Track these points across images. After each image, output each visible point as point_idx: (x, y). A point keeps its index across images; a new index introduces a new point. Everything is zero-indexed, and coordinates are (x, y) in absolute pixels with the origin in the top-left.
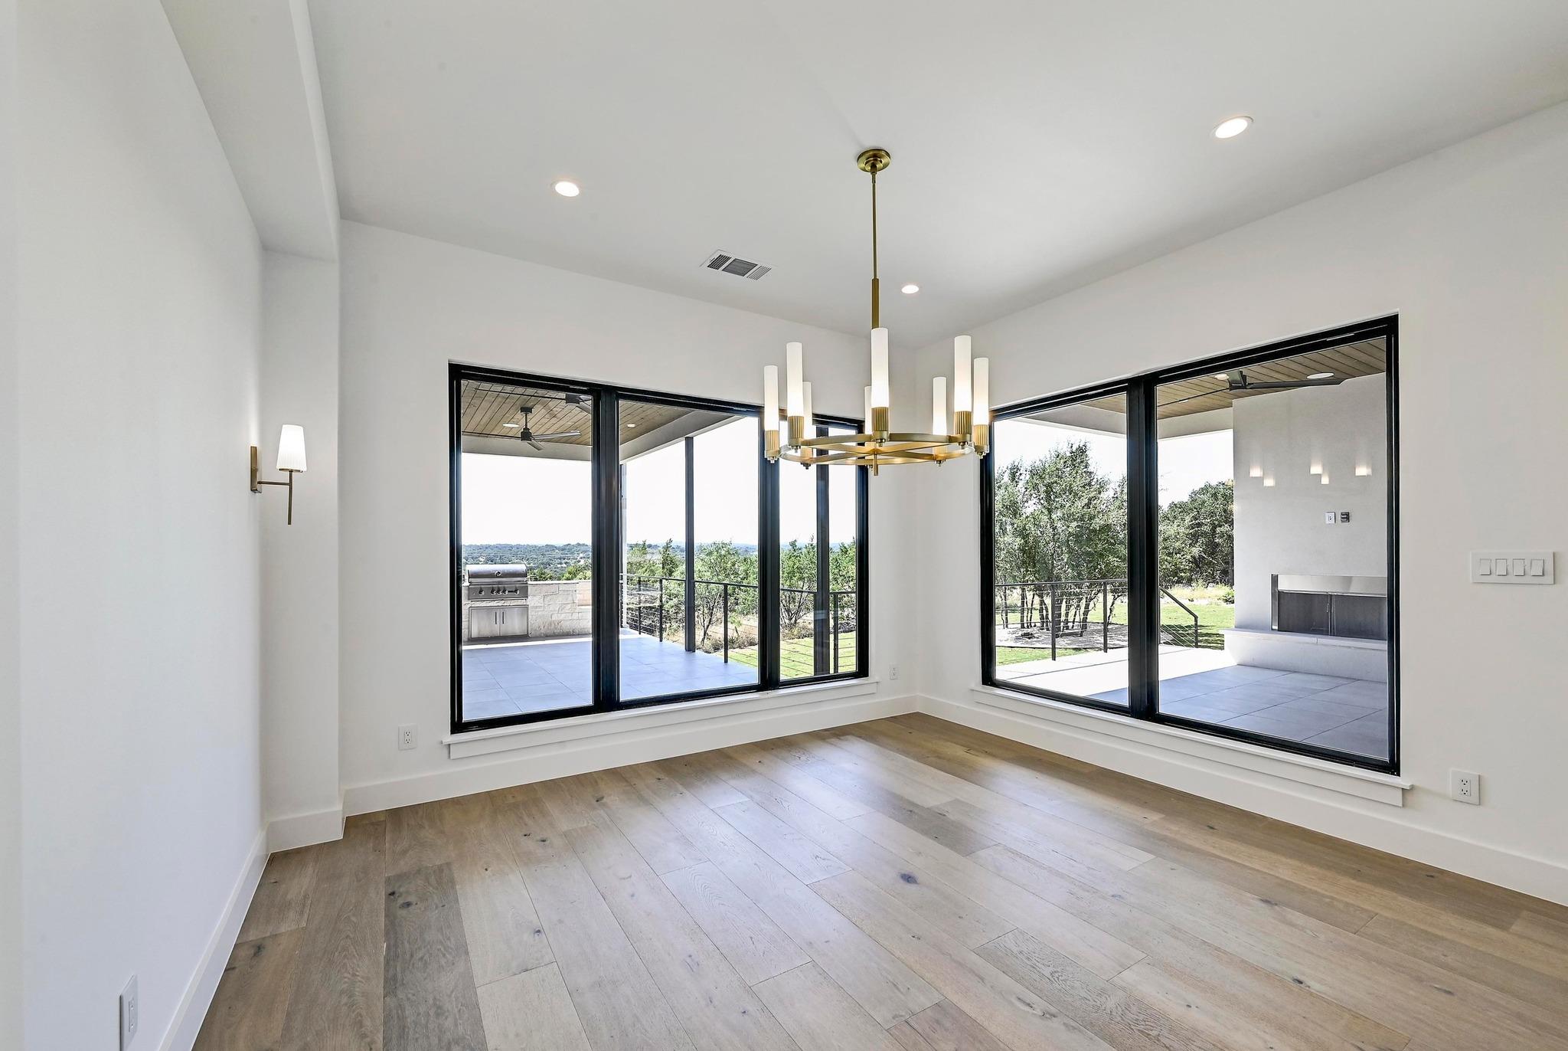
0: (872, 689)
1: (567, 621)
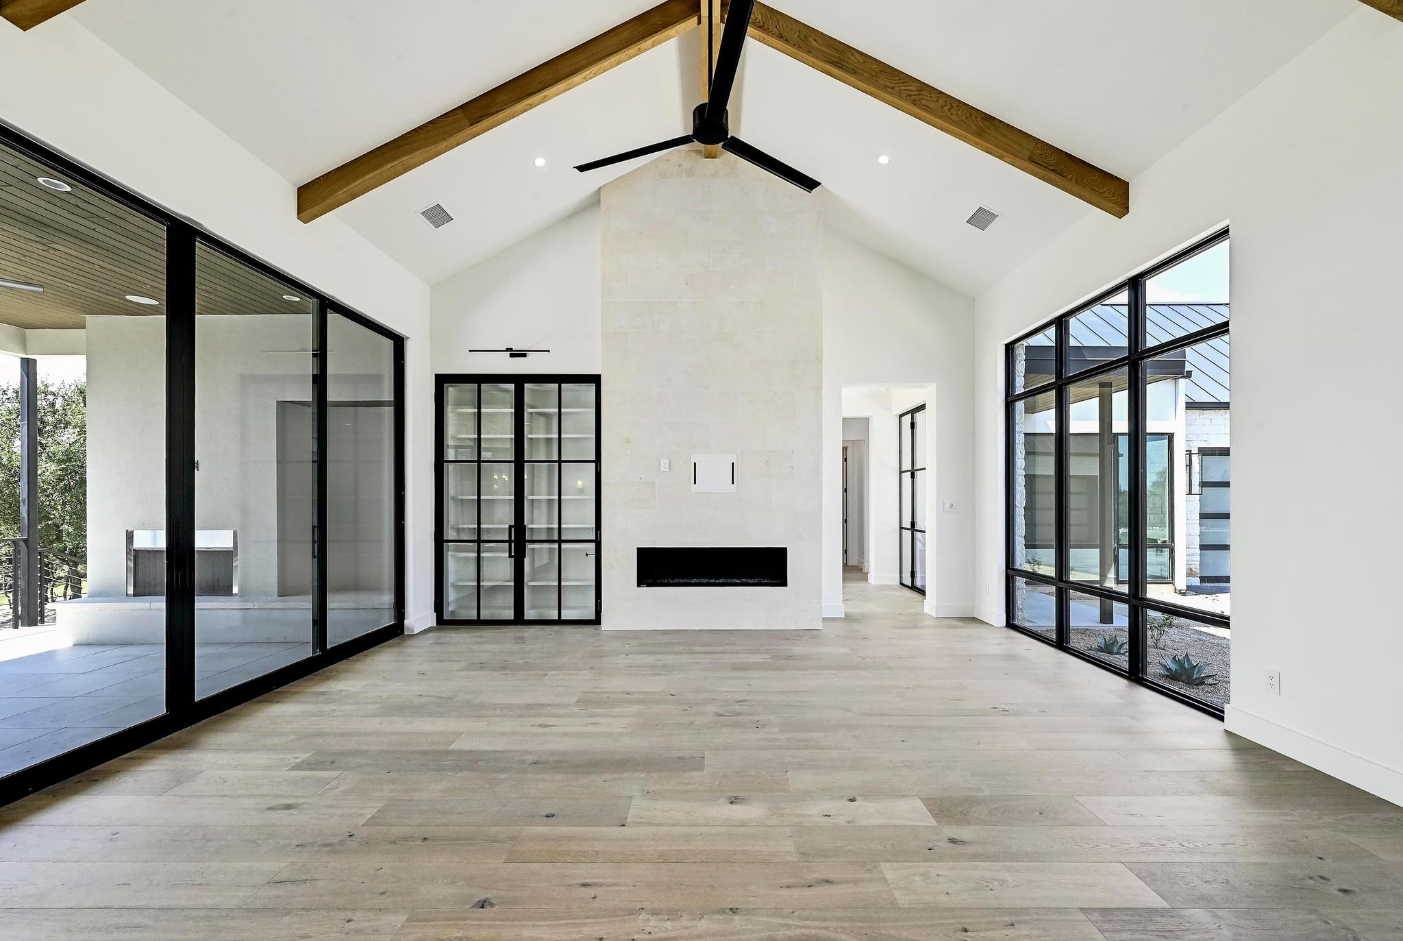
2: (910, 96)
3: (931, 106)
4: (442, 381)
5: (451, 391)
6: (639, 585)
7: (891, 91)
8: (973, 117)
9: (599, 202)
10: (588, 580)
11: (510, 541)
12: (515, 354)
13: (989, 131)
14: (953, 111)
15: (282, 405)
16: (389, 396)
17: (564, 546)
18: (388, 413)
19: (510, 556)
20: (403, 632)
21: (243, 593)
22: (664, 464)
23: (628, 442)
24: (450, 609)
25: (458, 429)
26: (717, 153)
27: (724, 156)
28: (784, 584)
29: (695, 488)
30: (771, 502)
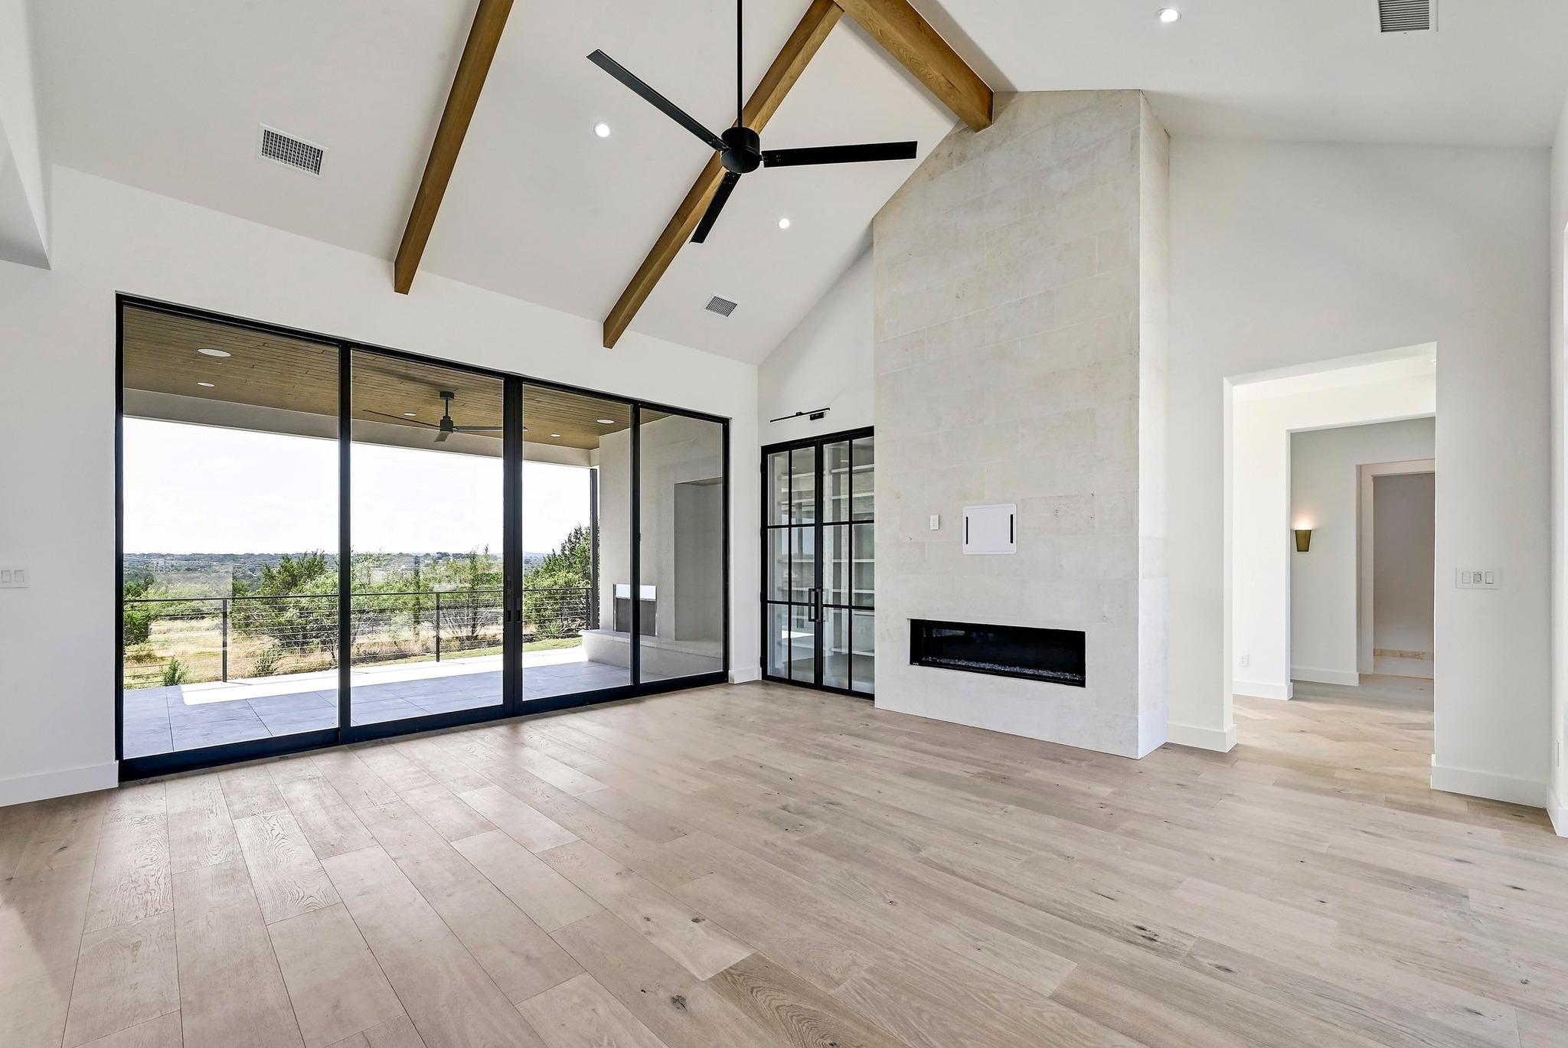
4: (766, 451)
6: (911, 663)
11: (811, 605)
12: (815, 414)
15: (678, 486)
19: (810, 620)
20: (727, 681)
21: (658, 636)
22: (934, 519)
23: (899, 498)
24: (771, 664)
26: (990, 116)
27: (1000, 118)
28: (1082, 684)
29: (967, 549)
30: (1061, 566)
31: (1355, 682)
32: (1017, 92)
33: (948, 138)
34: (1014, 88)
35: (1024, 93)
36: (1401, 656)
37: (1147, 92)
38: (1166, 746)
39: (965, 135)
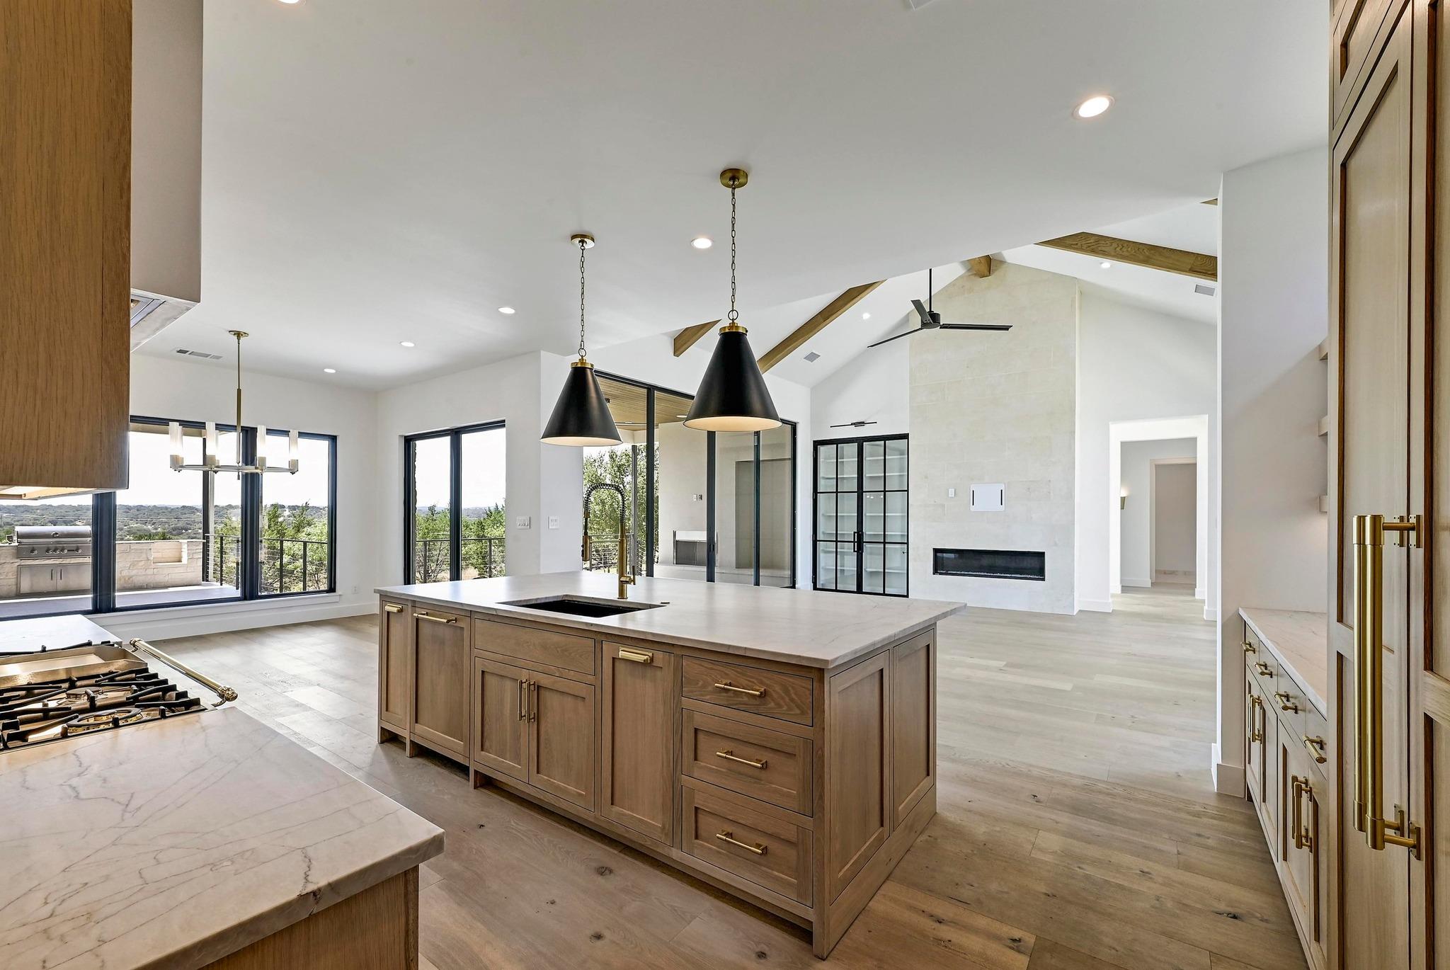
0: (337, 599)
1: (140, 576)
2: (1089, 247)
3: (1105, 250)
4: (817, 444)
5: (822, 449)
6: (934, 574)
7: (1076, 246)
8: (1141, 250)
9: (908, 320)
10: (903, 570)
11: (854, 542)
12: (857, 424)
13: (1154, 257)
14: (1124, 249)
15: (738, 463)
16: (788, 455)
17: (887, 546)
18: (788, 464)
19: (854, 551)
21: (720, 566)
22: (951, 492)
23: (927, 478)
24: (821, 583)
25: (826, 470)
26: (990, 272)
27: (995, 274)
28: (1043, 580)
29: (973, 508)
30: (1031, 518)
31: (1150, 586)
32: (1005, 262)
33: (961, 277)
34: (1004, 258)
35: (1009, 263)
36: (1165, 573)
37: (1080, 280)
38: (1080, 611)
39: (973, 277)
